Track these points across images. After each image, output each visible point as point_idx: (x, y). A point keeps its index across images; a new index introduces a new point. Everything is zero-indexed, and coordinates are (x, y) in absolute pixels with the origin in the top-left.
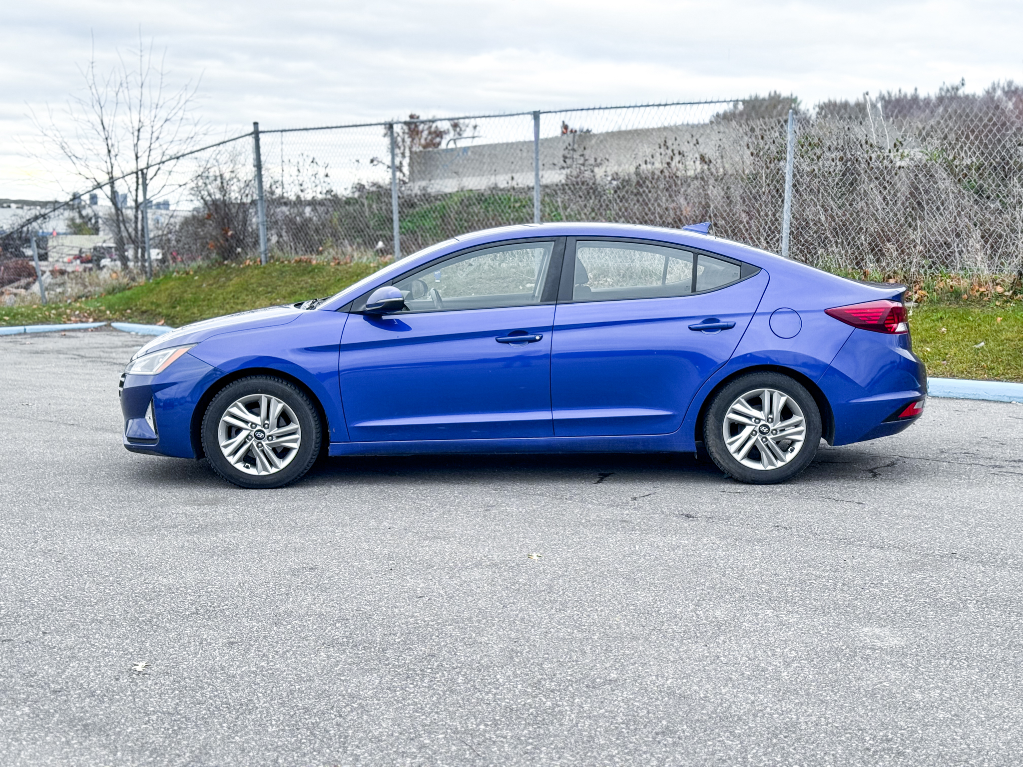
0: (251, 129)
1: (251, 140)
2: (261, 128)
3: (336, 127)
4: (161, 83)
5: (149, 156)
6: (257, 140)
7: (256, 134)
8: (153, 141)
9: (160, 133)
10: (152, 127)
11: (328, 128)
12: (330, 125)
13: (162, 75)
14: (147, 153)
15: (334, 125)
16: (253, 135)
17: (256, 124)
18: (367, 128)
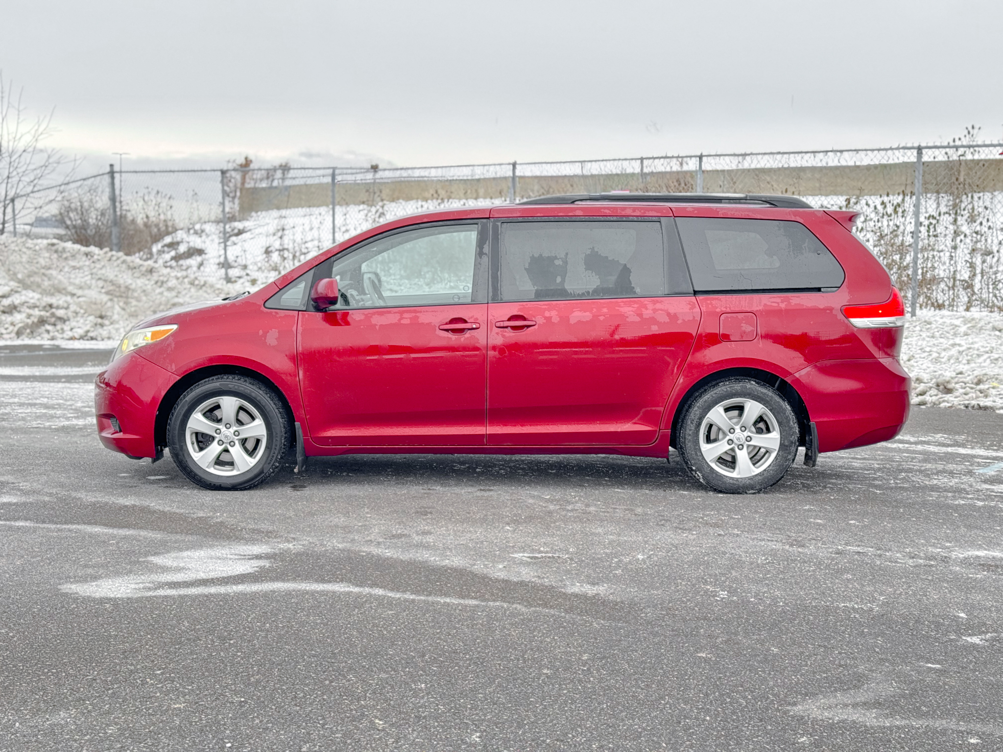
0: (108, 169)
1: (107, 179)
2: (116, 168)
3: (178, 171)
4: (18, 118)
5: (7, 183)
6: (113, 178)
7: (112, 173)
8: (11, 170)
9: (19, 163)
10: (11, 158)
11: (171, 171)
12: (172, 169)
13: (19, 111)
14: (6, 181)
15: (176, 169)
16: (110, 175)
17: (112, 166)
18: (203, 173)
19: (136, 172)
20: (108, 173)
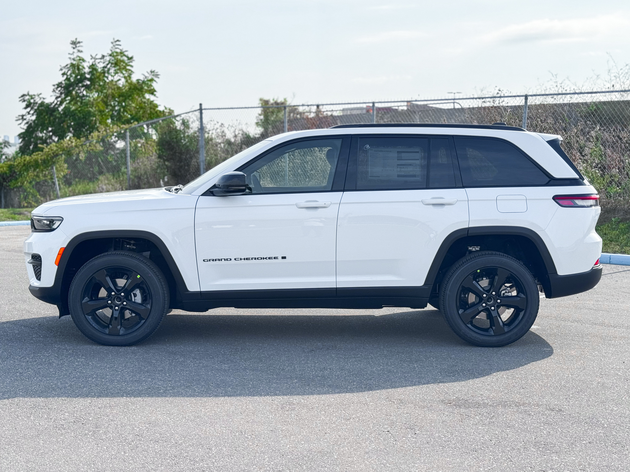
6: (201, 113)
7: (201, 110)
17: (201, 105)
19: (219, 109)
20: (198, 110)
